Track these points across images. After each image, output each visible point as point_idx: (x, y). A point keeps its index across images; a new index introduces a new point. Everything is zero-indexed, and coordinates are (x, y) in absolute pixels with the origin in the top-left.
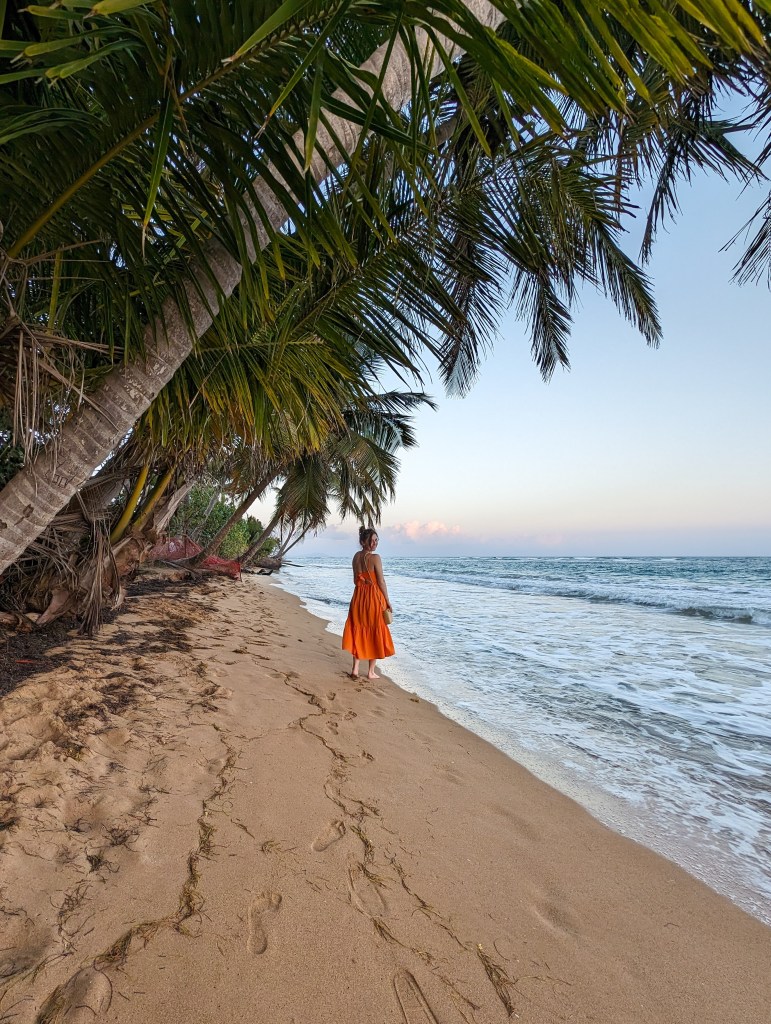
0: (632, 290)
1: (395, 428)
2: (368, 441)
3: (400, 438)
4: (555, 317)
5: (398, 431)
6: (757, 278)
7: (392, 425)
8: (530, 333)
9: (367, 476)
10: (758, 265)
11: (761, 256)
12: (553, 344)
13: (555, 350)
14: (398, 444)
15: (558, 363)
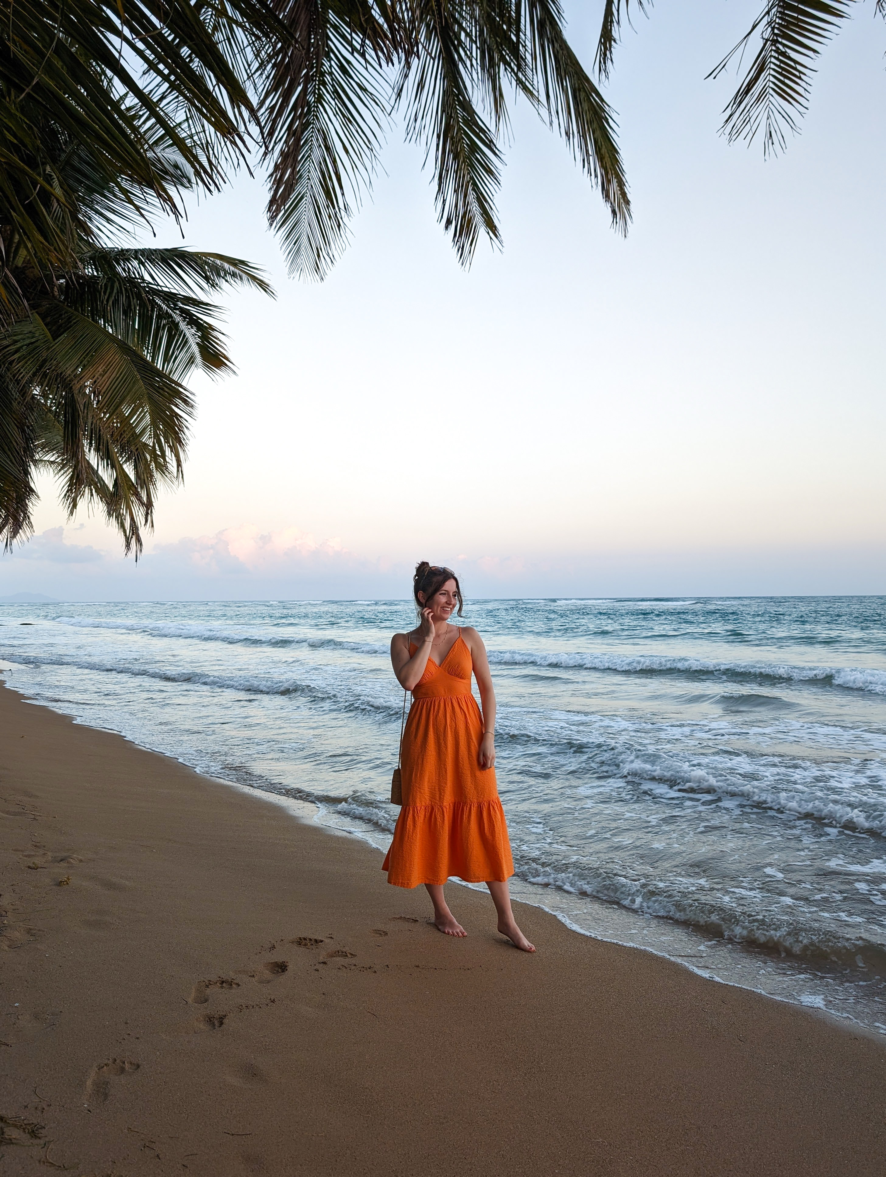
0: (590, 123)
1: (183, 326)
2: (124, 347)
3: (195, 349)
4: (474, 148)
5: (190, 333)
6: (751, 135)
7: (178, 319)
8: (432, 169)
9: (125, 421)
10: (754, 113)
11: (758, 99)
12: (472, 197)
13: (475, 208)
14: (191, 361)
15: (482, 232)
